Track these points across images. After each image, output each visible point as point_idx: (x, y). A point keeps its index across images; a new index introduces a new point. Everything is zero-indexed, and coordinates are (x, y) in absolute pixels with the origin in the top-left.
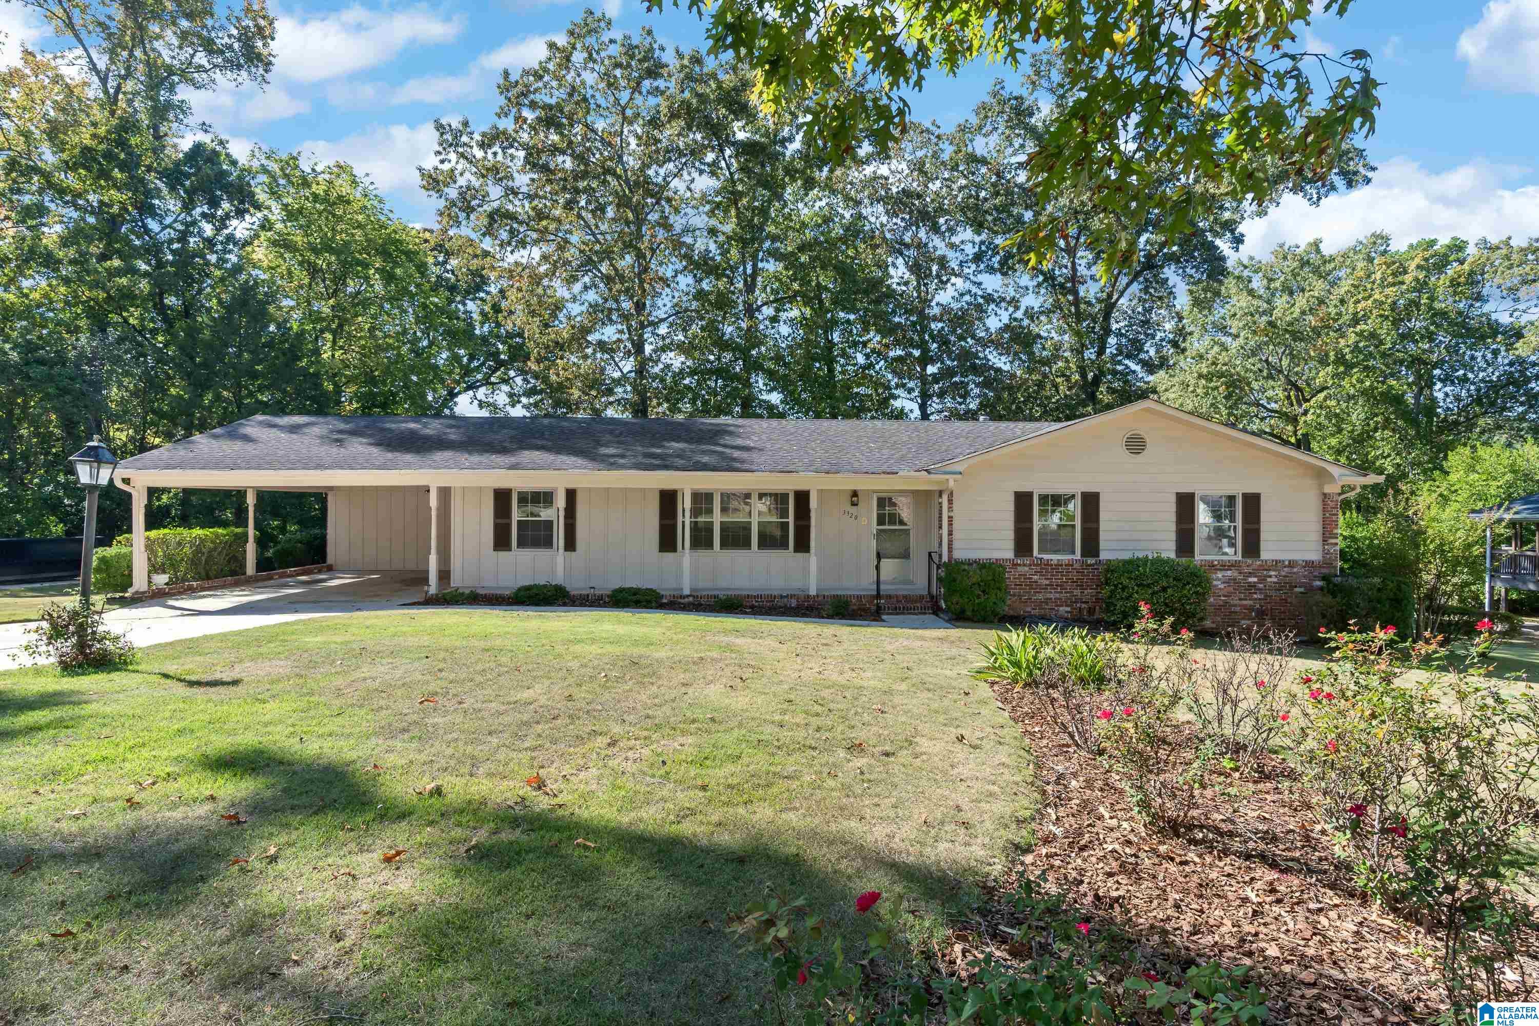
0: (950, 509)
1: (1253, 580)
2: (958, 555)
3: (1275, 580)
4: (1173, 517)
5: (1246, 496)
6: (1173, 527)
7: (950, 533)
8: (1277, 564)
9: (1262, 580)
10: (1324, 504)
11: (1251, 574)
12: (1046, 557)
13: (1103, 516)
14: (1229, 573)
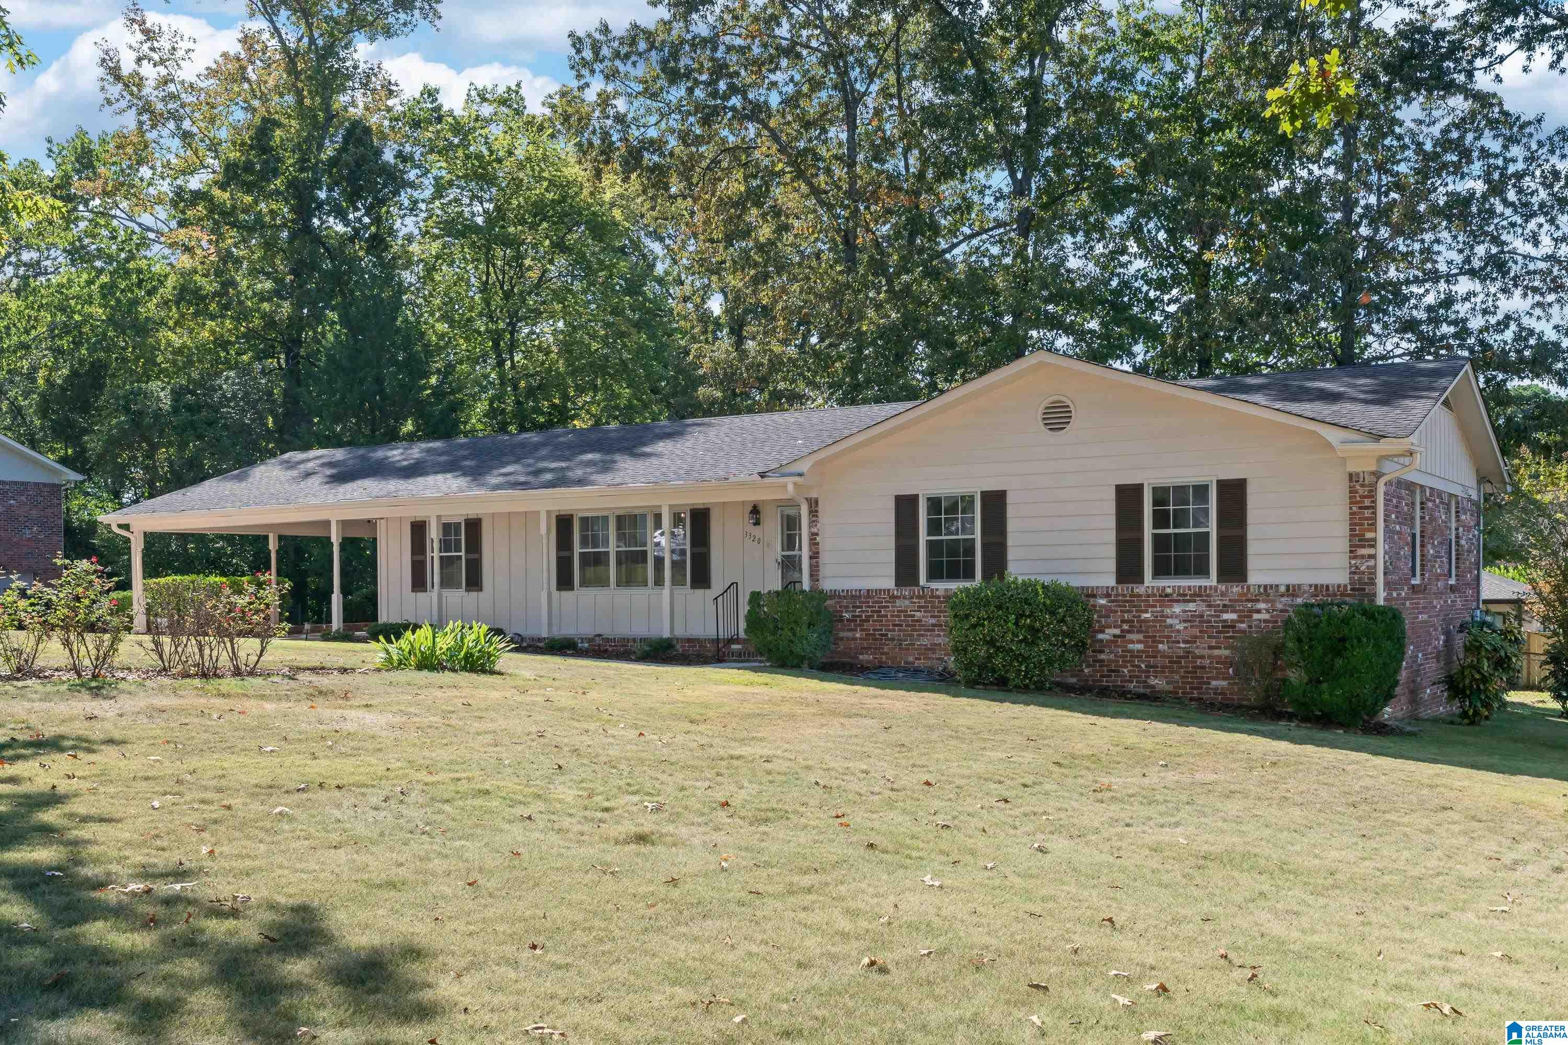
0: (813, 522)
1: (1230, 616)
2: (827, 585)
3: (1264, 616)
4: (1111, 522)
5: (1223, 486)
6: (1111, 537)
7: (814, 556)
8: (1267, 591)
9: (1246, 615)
10: (1352, 491)
11: (1226, 608)
12: (934, 585)
13: (1012, 525)
14: (1191, 606)
